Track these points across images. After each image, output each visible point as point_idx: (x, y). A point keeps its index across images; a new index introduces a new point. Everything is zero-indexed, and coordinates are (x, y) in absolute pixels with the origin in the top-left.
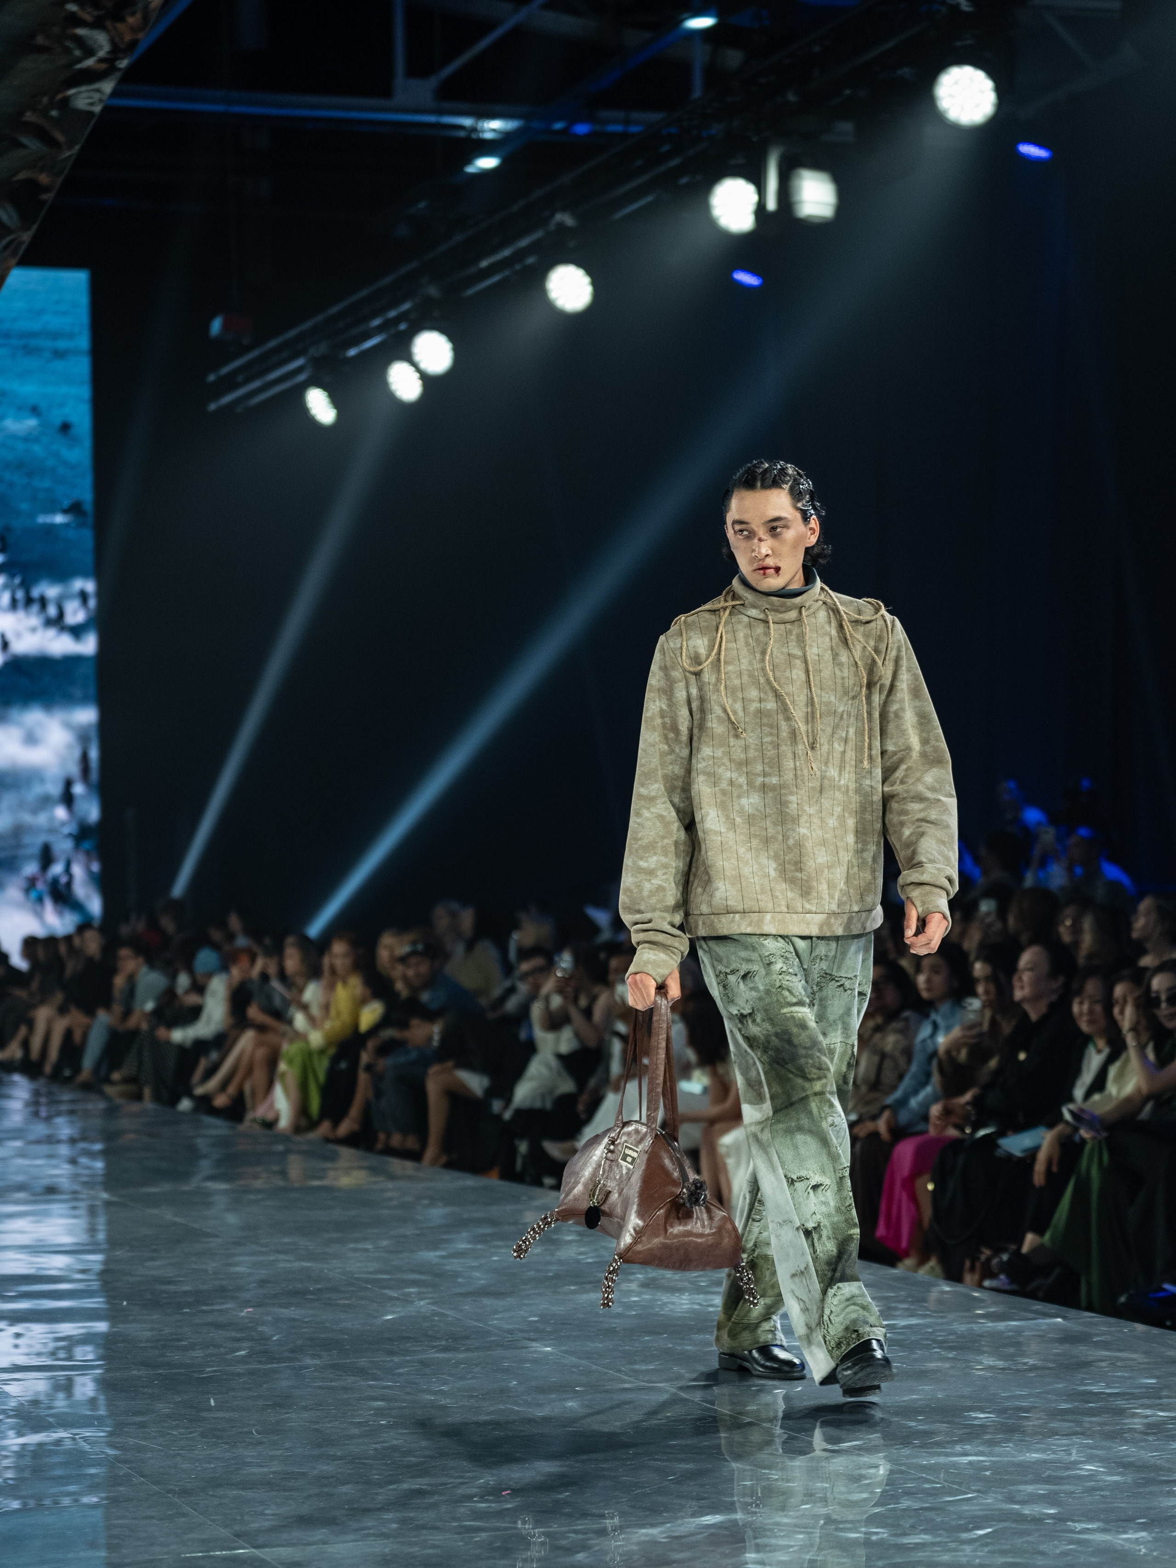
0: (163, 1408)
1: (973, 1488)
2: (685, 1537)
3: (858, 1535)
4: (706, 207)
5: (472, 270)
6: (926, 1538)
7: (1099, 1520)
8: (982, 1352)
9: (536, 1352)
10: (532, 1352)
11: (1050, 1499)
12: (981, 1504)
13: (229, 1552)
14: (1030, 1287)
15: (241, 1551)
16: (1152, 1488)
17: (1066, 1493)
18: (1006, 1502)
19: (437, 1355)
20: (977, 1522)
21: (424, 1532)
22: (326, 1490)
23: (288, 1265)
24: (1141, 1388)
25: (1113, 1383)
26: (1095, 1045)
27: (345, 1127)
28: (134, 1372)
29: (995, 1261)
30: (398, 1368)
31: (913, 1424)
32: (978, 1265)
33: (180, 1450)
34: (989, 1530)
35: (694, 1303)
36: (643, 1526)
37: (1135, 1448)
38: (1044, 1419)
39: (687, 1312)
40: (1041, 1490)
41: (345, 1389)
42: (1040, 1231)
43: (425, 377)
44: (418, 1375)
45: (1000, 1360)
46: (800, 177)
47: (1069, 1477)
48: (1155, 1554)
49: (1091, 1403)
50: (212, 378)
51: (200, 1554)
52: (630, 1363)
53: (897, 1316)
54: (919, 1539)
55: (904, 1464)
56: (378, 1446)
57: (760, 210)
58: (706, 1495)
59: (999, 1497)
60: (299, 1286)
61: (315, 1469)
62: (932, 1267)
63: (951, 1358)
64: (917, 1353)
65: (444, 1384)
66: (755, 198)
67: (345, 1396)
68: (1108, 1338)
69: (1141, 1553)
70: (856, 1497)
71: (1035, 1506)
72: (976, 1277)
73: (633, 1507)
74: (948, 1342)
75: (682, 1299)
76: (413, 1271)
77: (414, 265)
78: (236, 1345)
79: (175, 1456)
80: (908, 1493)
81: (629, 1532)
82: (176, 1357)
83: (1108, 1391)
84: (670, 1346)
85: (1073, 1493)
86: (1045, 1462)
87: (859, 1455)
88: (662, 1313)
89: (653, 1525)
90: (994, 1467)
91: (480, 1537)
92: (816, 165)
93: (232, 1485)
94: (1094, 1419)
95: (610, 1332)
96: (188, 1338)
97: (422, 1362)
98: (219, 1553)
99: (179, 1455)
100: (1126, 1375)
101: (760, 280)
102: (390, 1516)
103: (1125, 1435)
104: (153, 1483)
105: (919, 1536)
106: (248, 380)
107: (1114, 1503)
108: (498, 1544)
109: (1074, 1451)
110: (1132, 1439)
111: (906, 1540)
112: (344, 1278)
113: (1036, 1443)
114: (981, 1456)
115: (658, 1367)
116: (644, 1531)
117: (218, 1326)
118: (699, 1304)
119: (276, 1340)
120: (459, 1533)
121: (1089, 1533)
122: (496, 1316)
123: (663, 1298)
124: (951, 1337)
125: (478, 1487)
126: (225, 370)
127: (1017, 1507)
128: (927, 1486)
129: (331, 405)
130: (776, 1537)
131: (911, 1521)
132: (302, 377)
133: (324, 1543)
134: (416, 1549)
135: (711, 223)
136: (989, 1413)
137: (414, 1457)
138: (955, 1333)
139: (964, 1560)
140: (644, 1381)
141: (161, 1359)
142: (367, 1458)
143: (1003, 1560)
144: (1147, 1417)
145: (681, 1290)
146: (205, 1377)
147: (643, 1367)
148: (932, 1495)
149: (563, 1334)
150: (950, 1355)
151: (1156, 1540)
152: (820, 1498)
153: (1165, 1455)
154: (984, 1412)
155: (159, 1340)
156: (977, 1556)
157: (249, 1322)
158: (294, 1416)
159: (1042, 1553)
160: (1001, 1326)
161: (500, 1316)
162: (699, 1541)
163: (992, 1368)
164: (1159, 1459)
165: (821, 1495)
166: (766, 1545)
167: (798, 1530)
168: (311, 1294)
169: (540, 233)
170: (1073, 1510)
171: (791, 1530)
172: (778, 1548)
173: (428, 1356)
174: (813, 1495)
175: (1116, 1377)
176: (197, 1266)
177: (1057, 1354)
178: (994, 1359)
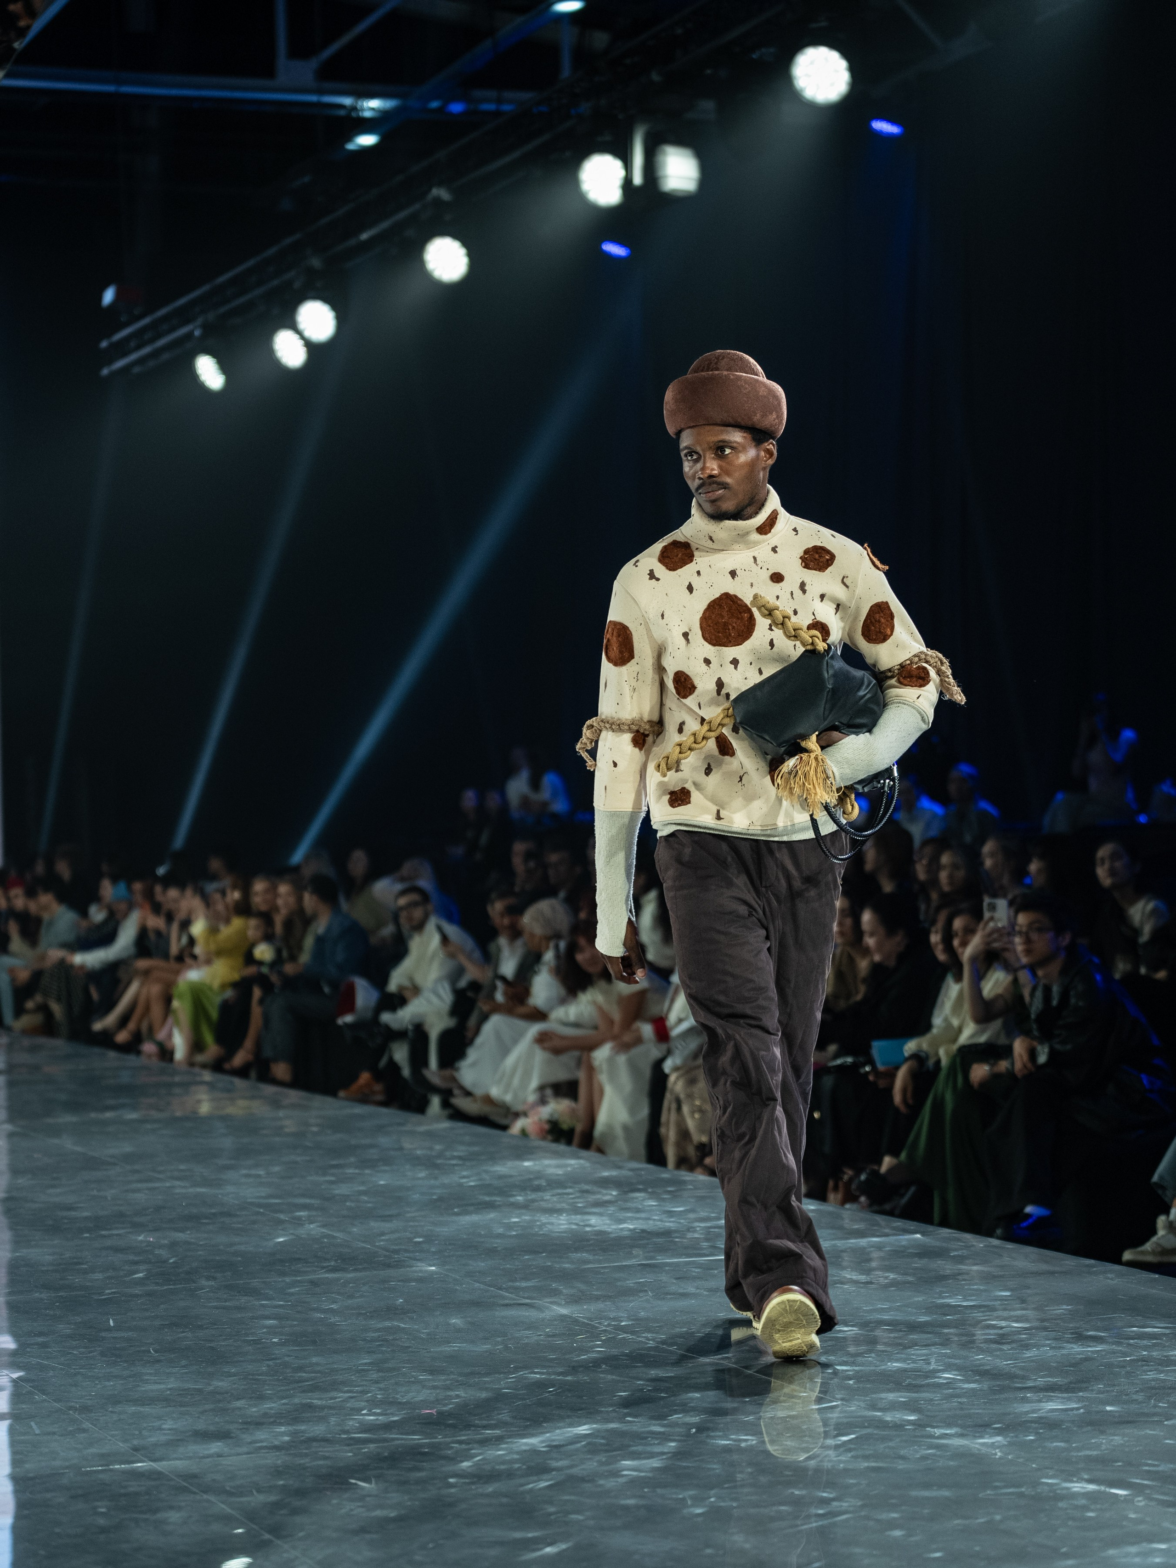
0: (64, 1328)
1: (837, 1396)
2: (563, 1446)
3: (728, 1442)
4: (575, 182)
5: (352, 242)
7: (957, 1426)
8: (844, 1268)
9: (421, 1271)
10: (416, 1272)
11: (910, 1406)
12: (845, 1412)
13: (127, 1466)
15: (139, 1465)
16: (1006, 1395)
17: (926, 1401)
18: (869, 1409)
19: (327, 1275)
20: (841, 1429)
21: (314, 1444)
22: (220, 1405)
23: (184, 1191)
24: (997, 1300)
25: (969, 1296)
27: (239, 1059)
28: (37, 1294)
29: (855, 1183)
30: (290, 1288)
32: (841, 1184)
33: (81, 1368)
34: (853, 1436)
35: (571, 1223)
36: (524, 1436)
37: (989, 1356)
38: (905, 1331)
39: (565, 1232)
40: (902, 1397)
41: (239, 1309)
42: (896, 1152)
43: (310, 346)
44: (309, 1294)
45: (861, 1274)
46: (665, 153)
47: (928, 1385)
48: (1010, 1457)
49: (948, 1315)
50: (104, 344)
51: (100, 1468)
52: (512, 1281)
56: (271, 1363)
57: (627, 184)
58: (583, 1406)
59: (862, 1404)
60: (195, 1211)
61: (210, 1385)
65: (334, 1302)
66: (622, 173)
67: (239, 1316)
68: (965, 1252)
69: (997, 1457)
70: (726, 1406)
71: (896, 1412)
73: (514, 1418)
75: (561, 1220)
76: (303, 1196)
77: (298, 236)
78: (134, 1267)
79: (75, 1375)
80: (776, 1402)
81: (511, 1442)
82: (77, 1280)
83: (965, 1304)
84: (549, 1264)
85: (932, 1400)
86: (905, 1370)
88: (541, 1233)
89: (532, 1435)
90: (858, 1377)
91: (368, 1448)
92: (680, 141)
93: (130, 1401)
94: (952, 1331)
95: (492, 1252)
96: (87, 1262)
97: (313, 1283)
98: (118, 1466)
99: (79, 1373)
100: (982, 1288)
101: (628, 251)
102: (283, 1429)
103: (981, 1345)
104: (55, 1401)
106: (138, 347)
107: (971, 1409)
108: (386, 1454)
109: (933, 1361)
110: (987, 1348)
112: (236, 1202)
113: (897, 1353)
114: (845, 1365)
115: (537, 1284)
116: (524, 1441)
117: (117, 1250)
118: (577, 1224)
119: (173, 1262)
120: (348, 1445)
121: (949, 1439)
122: (383, 1238)
123: (542, 1219)
125: (367, 1401)
126: (118, 337)
127: (879, 1414)
129: (219, 372)
130: (651, 1445)
131: (778, 1428)
132: (189, 345)
134: (307, 1460)
135: (582, 197)
136: (852, 1326)
137: (306, 1373)
139: (829, 1465)
140: (524, 1298)
141: (61, 1282)
142: (259, 1375)
143: (866, 1464)
144: (1002, 1328)
145: (559, 1211)
146: (105, 1299)
147: (524, 1284)
149: (446, 1254)
151: (1011, 1444)
152: (693, 1407)
153: (1019, 1363)
154: (847, 1326)
155: (60, 1264)
156: (840, 1462)
157: (147, 1246)
158: (190, 1335)
159: (903, 1458)
160: (863, 1242)
161: (387, 1237)
162: (577, 1450)
163: (856, 1282)
164: (1013, 1367)
165: (692, 1405)
166: (640, 1453)
167: (671, 1437)
168: (206, 1218)
169: (417, 206)
170: (932, 1417)
171: (664, 1438)
172: (652, 1455)
173: (317, 1276)
174: (685, 1405)
175: (973, 1290)
176: (95, 1193)
177: (916, 1269)
178: (856, 1273)
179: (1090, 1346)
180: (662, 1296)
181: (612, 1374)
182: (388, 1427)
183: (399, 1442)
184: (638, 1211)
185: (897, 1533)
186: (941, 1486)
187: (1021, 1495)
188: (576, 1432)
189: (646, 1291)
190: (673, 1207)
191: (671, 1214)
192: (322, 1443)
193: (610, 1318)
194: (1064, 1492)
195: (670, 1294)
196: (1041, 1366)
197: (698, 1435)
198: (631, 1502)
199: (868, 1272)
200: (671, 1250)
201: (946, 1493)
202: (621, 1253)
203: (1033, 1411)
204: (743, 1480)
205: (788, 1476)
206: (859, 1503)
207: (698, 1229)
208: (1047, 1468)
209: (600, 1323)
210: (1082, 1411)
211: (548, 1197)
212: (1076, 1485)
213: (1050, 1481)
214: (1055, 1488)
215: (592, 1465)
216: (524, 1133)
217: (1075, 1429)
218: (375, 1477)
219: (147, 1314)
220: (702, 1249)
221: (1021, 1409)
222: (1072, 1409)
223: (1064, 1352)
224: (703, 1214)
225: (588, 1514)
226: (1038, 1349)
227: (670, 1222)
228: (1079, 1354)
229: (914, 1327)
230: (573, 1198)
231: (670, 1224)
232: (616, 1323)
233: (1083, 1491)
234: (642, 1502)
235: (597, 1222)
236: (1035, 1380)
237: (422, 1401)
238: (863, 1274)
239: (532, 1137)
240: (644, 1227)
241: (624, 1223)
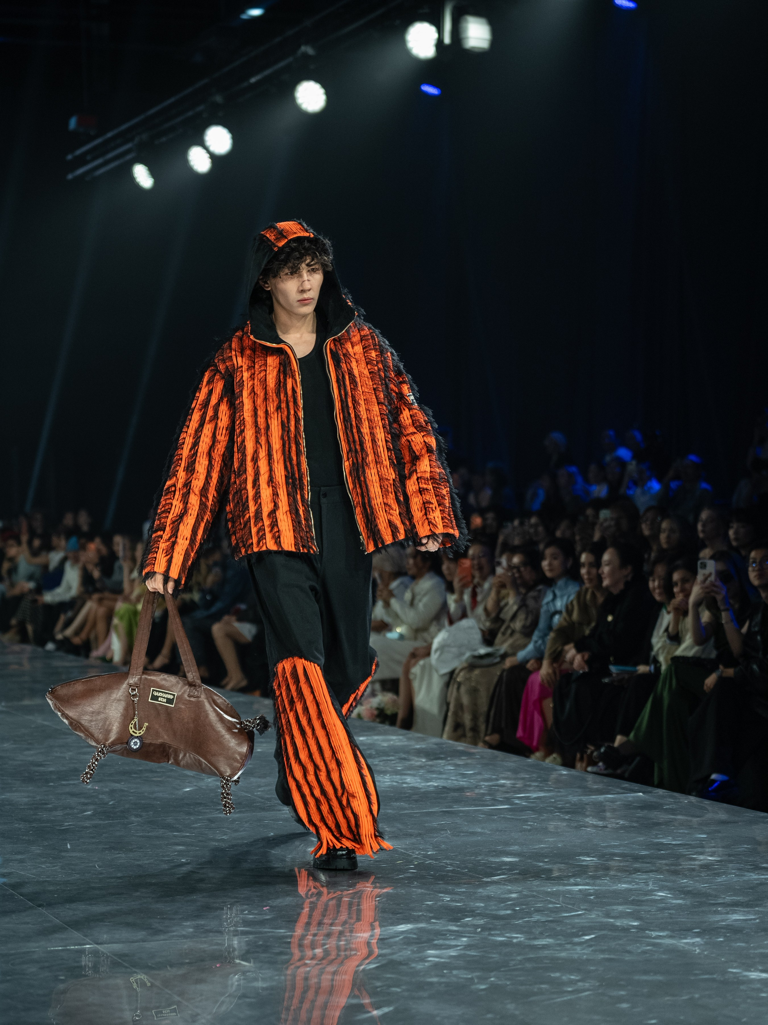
0: (36, 849)
1: (582, 907)
2: (386, 939)
3: (504, 939)
4: (403, 41)
5: (245, 84)
6: (550, 941)
7: (668, 930)
8: (587, 816)
10: (282, 814)
11: (634, 915)
12: (587, 918)
13: (79, 947)
14: (619, 771)
15: (88, 946)
16: (704, 909)
17: (645, 912)
18: (604, 917)
19: (220, 815)
20: (585, 930)
21: (211, 934)
24: (697, 840)
25: (677, 837)
26: (666, 608)
28: (17, 825)
29: (595, 754)
30: (194, 824)
31: (541, 864)
32: (585, 756)
33: (47, 878)
34: (593, 936)
35: (393, 781)
36: (358, 931)
37: (691, 881)
38: (630, 861)
39: (388, 787)
40: (629, 909)
41: (157, 837)
42: (626, 733)
43: (213, 157)
44: (207, 828)
45: (600, 821)
46: (467, 21)
47: (647, 900)
48: (705, 953)
49: (662, 851)
50: (70, 157)
51: (60, 948)
53: (531, 791)
54: (545, 941)
55: (535, 891)
57: (440, 44)
58: (401, 911)
59: (600, 913)
60: (127, 768)
62: (554, 758)
63: (567, 819)
64: (544, 816)
65: (224, 835)
66: (436, 36)
67: (158, 843)
68: (674, 806)
69: (696, 953)
70: (502, 913)
71: (624, 920)
72: (584, 765)
73: (352, 918)
74: (565, 808)
75: (385, 778)
77: (205, 81)
78: (85, 807)
80: (538, 911)
81: (348, 935)
82: (44, 815)
83: (674, 843)
85: (650, 911)
86: (631, 890)
87: (504, 884)
89: (365, 931)
90: (597, 894)
91: (249, 938)
92: (477, 13)
93: (81, 901)
94: (664, 862)
96: (51, 803)
97: (211, 821)
98: (73, 947)
99: (46, 881)
100: (686, 831)
101: (440, 91)
102: (188, 923)
103: (686, 873)
104: (29, 900)
105: (545, 940)
106: (93, 159)
107: (678, 918)
108: (261, 943)
109: (651, 883)
110: (690, 875)
111: (536, 943)
113: (625, 877)
114: (588, 886)
116: (359, 935)
117: (73, 795)
118: (397, 782)
119: (112, 804)
120: (235, 935)
121: (662, 939)
122: (260, 789)
124: (567, 805)
126: (78, 152)
127: (612, 920)
128: (551, 906)
129: (150, 176)
130: (449, 939)
131: (540, 930)
132: (129, 157)
133: (144, 941)
134: (206, 946)
135: (407, 52)
136: (593, 857)
137: (205, 884)
138: (570, 802)
139: (576, 956)
141: (34, 817)
142: (173, 885)
143: (602, 956)
144: (700, 860)
146: (63, 830)
148: (555, 912)
150: (567, 817)
151: (706, 943)
152: (478, 913)
153: (713, 886)
154: (589, 857)
155: (33, 804)
156: (584, 954)
157: (94, 792)
158: (123, 855)
159: (629, 952)
160: (601, 798)
161: (262, 789)
162: (396, 942)
163: (596, 826)
164: (708, 889)
165: (478, 911)
166: (441, 945)
167: (463, 935)
168: (135, 773)
169: (290, 59)
170: (649, 923)
171: (459, 935)
172: (449, 947)
173: (213, 816)
174: (473, 911)
175: (680, 833)
176: (58, 754)
177: (639, 817)
178: (596, 820)
179: (764, 875)
180: (457, 834)
181: (421, 888)
182: (262, 923)
183: (270, 934)
184: (440, 773)
185: (625, 1006)
186: (656, 973)
187: (714, 980)
188: (395, 929)
189: (446, 830)
190: (465, 771)
191: (464, 776)
192: (216, 934)
193: (420, 849)
194: (745, 978)
195: (463, 832)
196: (728, 888)
197: (483, 933)
198: (435, 980)
199: (603, 819)
200: (463, 801)
201: (660, 978)
202: (428, 803)
203: (723, 921)
204: (514, 965)
205: (546, 963)
206: (597, 984)
207: (483, 787)
208: (732, 961)
209: (413, 853)
210: (758, 921)
211: (377, 763)
212: (753, 974)
213: (734, 971)
214: (737, 975)
215: (407, 953)
216: (359, 716)
217: (753, 934)
218: (253, 958)
219: (94, 840)
220: (486, 801)
221: (714, 919)
222: (751, 920)
223: (745, 878)
224: (487, 776)
225: (404, 987)
226: (726, 876)
227: (463, 781)
228: (756, 880)
229: (637, 858)
230: (394, 763)
231: (463, 783)
232: (424, 853)
233: (758, 978)
234: (443, 980)
235: (411, 781)
236: (724, 898)
237: (286, 905)
238: (601, 821)
239: (366, 720)
240: (445, 785)
241: (430, 782)
